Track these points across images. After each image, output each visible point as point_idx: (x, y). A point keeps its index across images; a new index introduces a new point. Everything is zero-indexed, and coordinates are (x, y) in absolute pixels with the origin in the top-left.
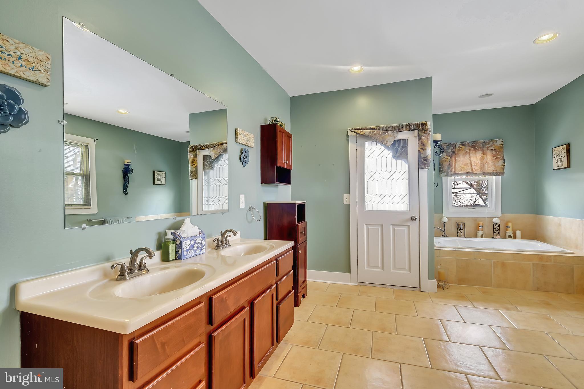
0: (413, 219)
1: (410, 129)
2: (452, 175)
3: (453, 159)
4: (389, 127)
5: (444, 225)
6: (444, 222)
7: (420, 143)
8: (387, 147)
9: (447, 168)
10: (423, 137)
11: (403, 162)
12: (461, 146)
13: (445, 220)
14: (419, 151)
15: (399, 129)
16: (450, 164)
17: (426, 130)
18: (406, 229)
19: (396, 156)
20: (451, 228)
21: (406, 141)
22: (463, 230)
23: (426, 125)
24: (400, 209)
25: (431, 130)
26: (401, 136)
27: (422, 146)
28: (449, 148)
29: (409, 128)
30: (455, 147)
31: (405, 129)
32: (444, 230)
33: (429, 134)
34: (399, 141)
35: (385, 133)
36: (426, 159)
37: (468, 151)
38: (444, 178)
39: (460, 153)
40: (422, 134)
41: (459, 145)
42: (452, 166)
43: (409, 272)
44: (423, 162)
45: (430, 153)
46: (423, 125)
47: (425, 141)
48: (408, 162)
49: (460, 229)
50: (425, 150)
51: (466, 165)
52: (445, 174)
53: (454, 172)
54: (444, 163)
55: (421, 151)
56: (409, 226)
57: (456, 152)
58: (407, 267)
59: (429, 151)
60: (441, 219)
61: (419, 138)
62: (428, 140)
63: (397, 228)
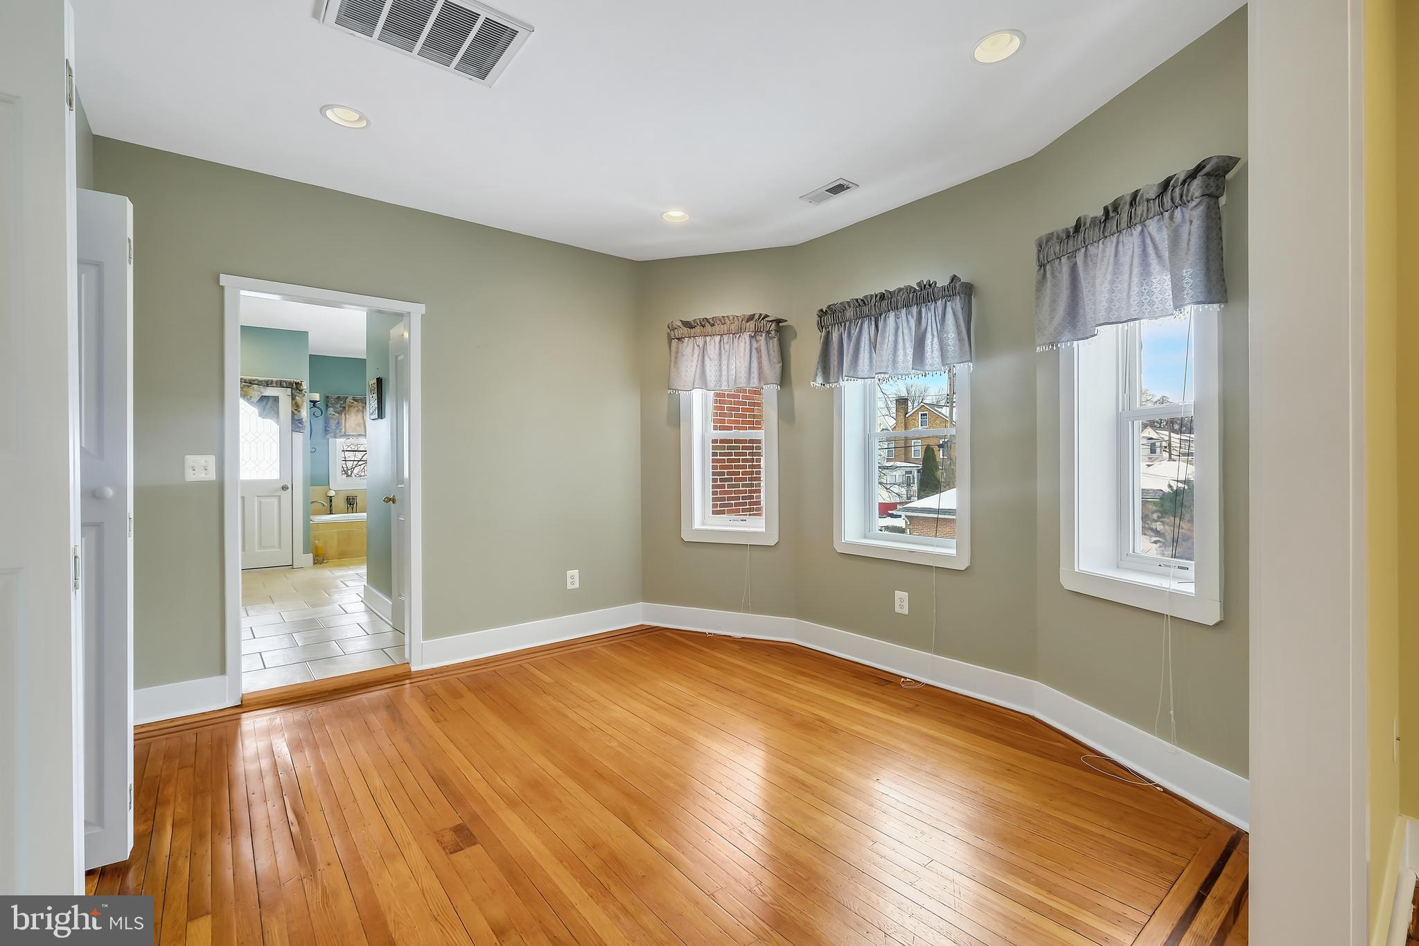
0: (284, 488)
1: (282, 386)
2: (341, 436)
3: (343, 415)
4: (254, 381)
5: (331, 501)
6: (331, 497)
7: (294, 403)
8: (252, 403)
9: (334, 427)
10: (297, 398)
11: (272, 421)
12: (353, 401)
13: (332, 493)
14: (292, 412)
15: (268, 384)
16: (338, 423)
17: (301, 391)
18: (275, 500)
19: (262, 415)
20: (340, 503)
21: (276, 399)
22: (355, 505)
23: (301, 385)
24: (267, 477)
25: (308, 391)
26: (270, 392)
27: (296, 407)
28: (337, 403)
29: (280, 384)
30: (345, 402)
31: (275, 385)
32: (331, 506)
33: (304, 395)
34: (267, 397)
35: (249, 387)
36: (300, 421)
37: (361, 408)
38: (331, 440)
39: (352, 409)
40: (296, 394)
41: (350, 400)
42: (341, 425)
43: (279, 550)
44: (296, 423)
45: (306, 415)
46: (297, 384)
47: (300, 402)
48: (278, 423)
49: (350, 504)
50: (299, 411)
51: (359, 425)
52: (332, 434)
53: (345, 433)
54: (331, 421)
55: (295, 411)
56: (279, 497)
57: (347, 409)
58: (276, 543)
59: (305, 413)
60: (326, 493)
61: (293, 398)
62: (303, 402)
63: (263, 500)
